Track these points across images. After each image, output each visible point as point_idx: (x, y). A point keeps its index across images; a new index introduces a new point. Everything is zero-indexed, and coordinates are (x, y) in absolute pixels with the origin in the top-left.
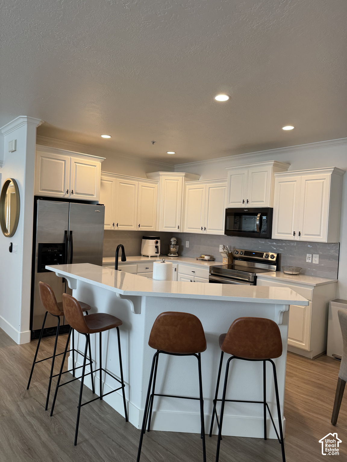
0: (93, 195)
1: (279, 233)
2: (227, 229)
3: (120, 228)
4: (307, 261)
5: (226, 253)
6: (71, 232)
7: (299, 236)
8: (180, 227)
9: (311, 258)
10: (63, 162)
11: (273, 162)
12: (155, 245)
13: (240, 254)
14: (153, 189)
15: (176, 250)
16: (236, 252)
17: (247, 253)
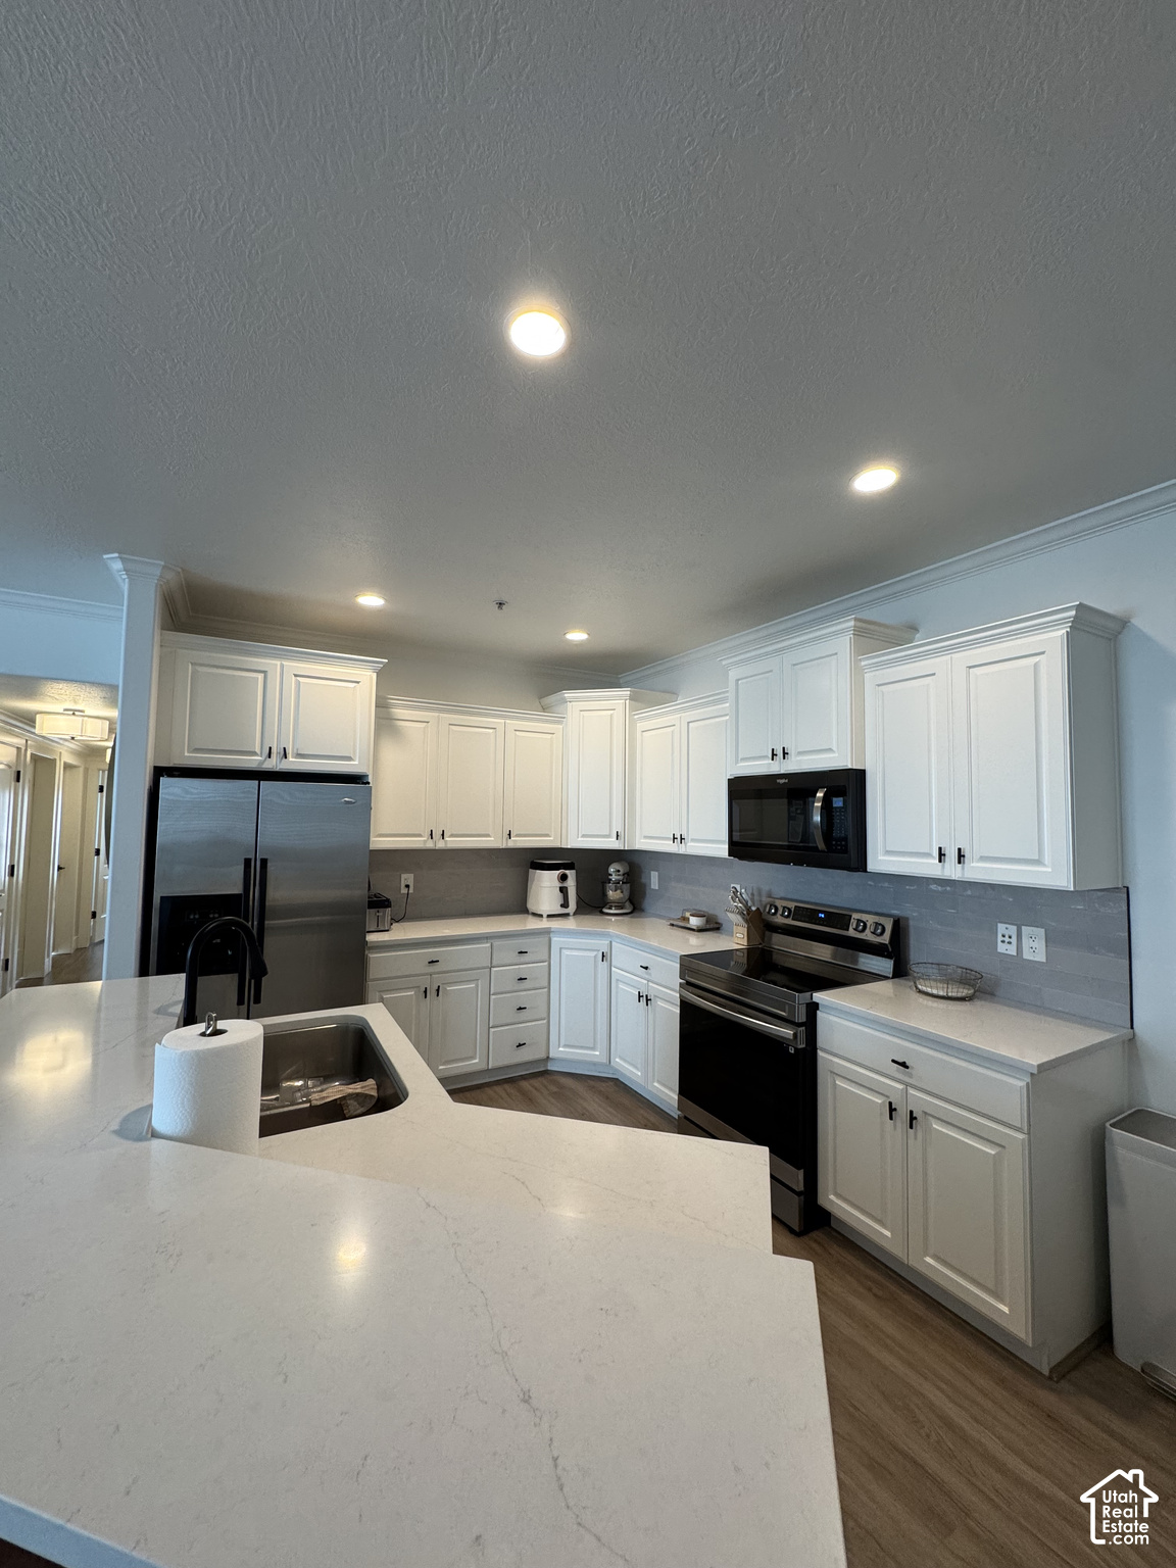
0: (349, 759)
1: (888, 853)
2: (735, 839)
3: (452, 842)
4: (1002, 948)
5: (741, 914)
6: (264, 862)
7: (959, 862)
8: (621, 834)
9: (1014, 940)
10: (260, 676)
11: (852, 623)
12: (558, 884)
13: (782, 915)
14: (549, 736)
15: (622, 895)
16: (770, 910)
17: (799, 913)
